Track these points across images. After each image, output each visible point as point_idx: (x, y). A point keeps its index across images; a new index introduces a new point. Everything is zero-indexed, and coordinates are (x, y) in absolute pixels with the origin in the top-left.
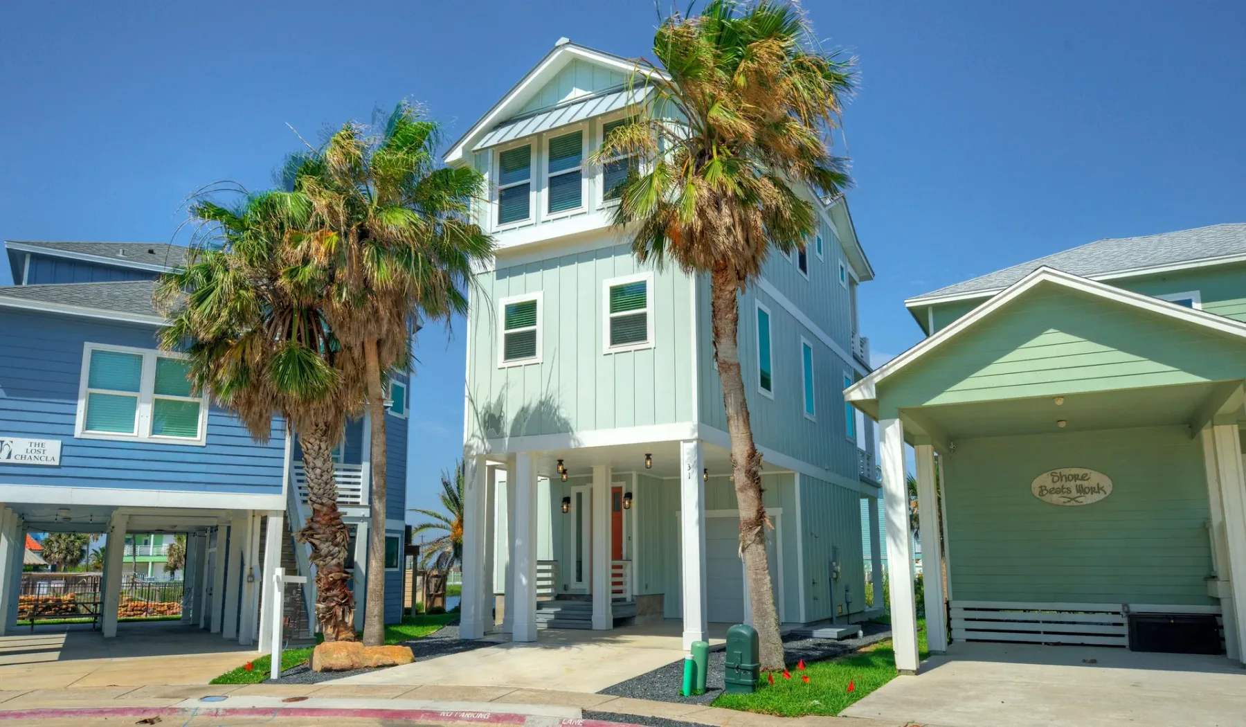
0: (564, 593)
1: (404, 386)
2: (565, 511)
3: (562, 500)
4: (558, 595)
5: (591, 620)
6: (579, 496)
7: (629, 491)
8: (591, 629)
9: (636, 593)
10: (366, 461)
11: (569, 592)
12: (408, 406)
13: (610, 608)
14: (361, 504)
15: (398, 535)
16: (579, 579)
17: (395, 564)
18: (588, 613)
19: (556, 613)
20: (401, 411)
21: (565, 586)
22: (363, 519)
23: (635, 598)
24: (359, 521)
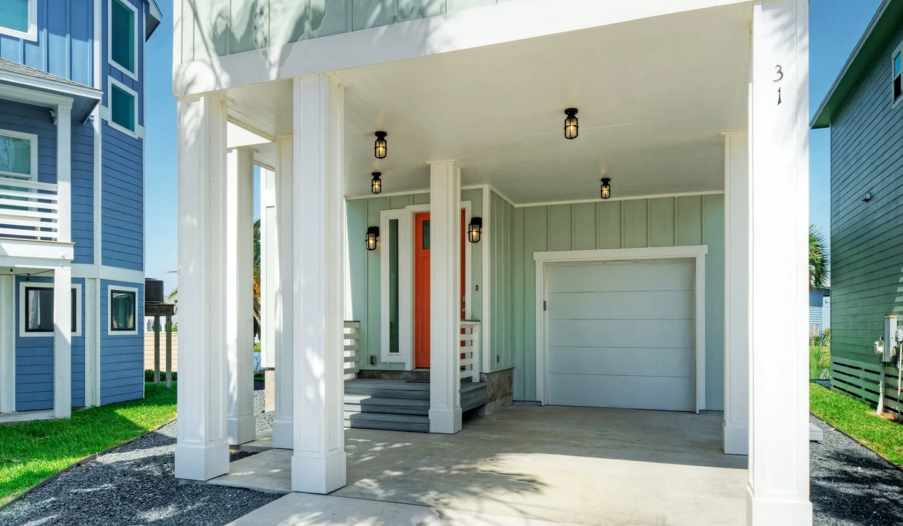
0: (370, 368)
1: (134, 93)
2: (371, 247)
3: (366, 230)
4: (361, 371)
5: (427, 416)
6: (394, 224)
7: (478, 215)
8: (427, 432)
9: (487, 369)
10: (63, 180)
11: (378, 367)
12: (141, 123)
13: (458, 396)
14: (59, 241)
15: (136, 290)
16: (394, 347)
17: (131, 325)
18: (420, 403)
19: (362, 404)
20: (129, 125)
21: (372, 357)
22: (62, 261)
23: (485, 377)
24: (58, 265)
